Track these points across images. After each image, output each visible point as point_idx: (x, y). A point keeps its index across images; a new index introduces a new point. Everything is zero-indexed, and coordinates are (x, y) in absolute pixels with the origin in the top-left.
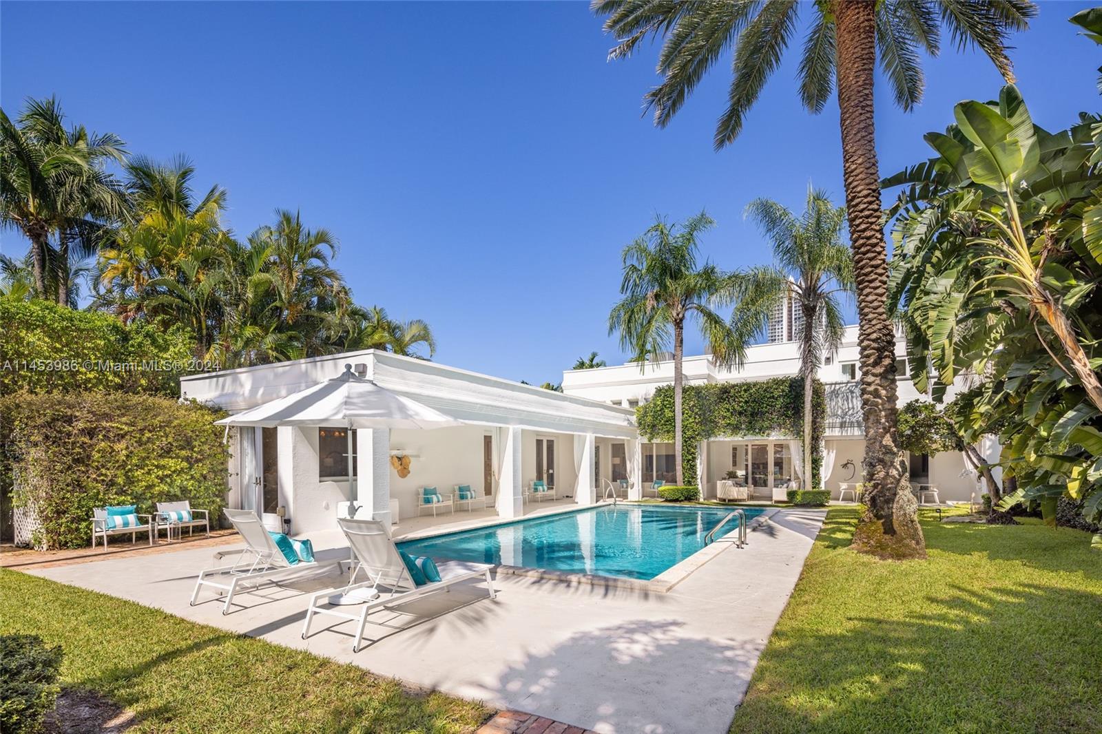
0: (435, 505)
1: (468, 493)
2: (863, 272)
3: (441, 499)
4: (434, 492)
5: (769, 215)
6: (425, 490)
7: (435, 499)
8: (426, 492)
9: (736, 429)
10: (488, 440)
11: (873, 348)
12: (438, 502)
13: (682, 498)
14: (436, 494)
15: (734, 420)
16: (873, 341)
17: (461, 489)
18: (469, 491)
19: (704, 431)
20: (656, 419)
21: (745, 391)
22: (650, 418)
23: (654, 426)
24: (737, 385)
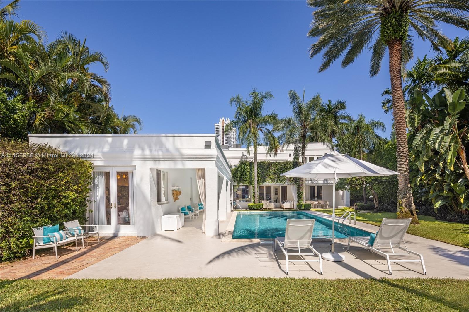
2: (401, 130)
5: (294, 98)
6: (182, 208)
11: (404, 156)
15: (272, 176)
16: (405, 154)
19: (261, 181)
20: (241, 175)
21: (277, 165)
22: (239, 174)
23: (241, 177)
24: (273, 162)
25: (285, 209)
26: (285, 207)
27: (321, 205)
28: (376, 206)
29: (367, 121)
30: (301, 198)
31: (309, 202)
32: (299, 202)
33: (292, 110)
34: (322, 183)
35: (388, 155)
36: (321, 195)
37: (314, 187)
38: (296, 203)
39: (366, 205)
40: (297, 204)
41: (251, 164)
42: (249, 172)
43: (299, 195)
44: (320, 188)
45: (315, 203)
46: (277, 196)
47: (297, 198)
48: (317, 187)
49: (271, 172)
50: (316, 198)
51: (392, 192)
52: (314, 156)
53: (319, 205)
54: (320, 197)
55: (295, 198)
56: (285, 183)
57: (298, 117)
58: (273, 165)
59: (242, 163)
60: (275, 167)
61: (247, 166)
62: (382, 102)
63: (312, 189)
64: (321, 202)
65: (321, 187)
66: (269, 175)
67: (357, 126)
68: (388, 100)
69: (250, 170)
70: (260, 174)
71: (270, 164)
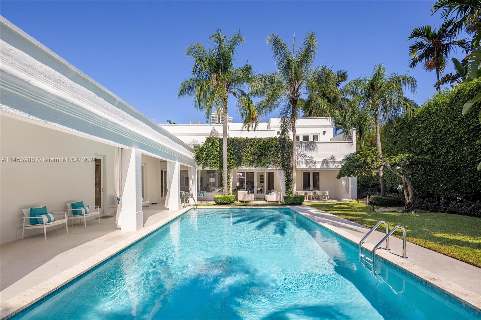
0: (45, 226)
1: (82, 208)
3: (52, 218)
4: (44, 211)
5: (277, 46)
6: (31, 210)
7: (45, 218)
8: (33, 212)
9: (251, 163)
10: (98, 164)
12: (50, 221)
13: (230, 202)
14: (46, 213)
15: (251, 158)
17: (73, 206)
18: (83, 206)
19: (235, 164)
20: (208, 156)
21: (257, 142)
22: (204, 155)
23: (207, 159)
24: (252, 139)
25: (269, 202)
26: (268, 200)
27: (318, 196)
28: (407, 202)
29: (387, 76)
30: (290, 188)
31: (301, 193)
32: (287, 193)
33: (276, 63)
34: (319, 167)
35: (423, 123)
36: (318, 183)
37: (309, 174)
38: (283, 194)
39: (385, 198)
40: (285, 196)
41: (221, 141)
42: (219, 152)
43: (288, 183)
44: (316, 175)
45: (311, 193)
46: (262, 184)
47: (285, 188)
48: (313, 173)
49: (248, 152)
50: (311, 188)
51: (430, 179)
52: (309, 135)
53: (315, 196)
54: (316, 186)
55: (283, 187)
56: (268, 167)
57: (286, 74)
58: (251, 143)
59: (208, 140)
60: (255, 145)
61: (215, 144)
62: (410, 47)
63: (306, 175)
64: (318, 193)
65: (318, 173)
66: (246, 156)
67: (372, 84)
68: (419, 43)
69: (220, 149)
70: (233, 155)
71: (246, 142)
